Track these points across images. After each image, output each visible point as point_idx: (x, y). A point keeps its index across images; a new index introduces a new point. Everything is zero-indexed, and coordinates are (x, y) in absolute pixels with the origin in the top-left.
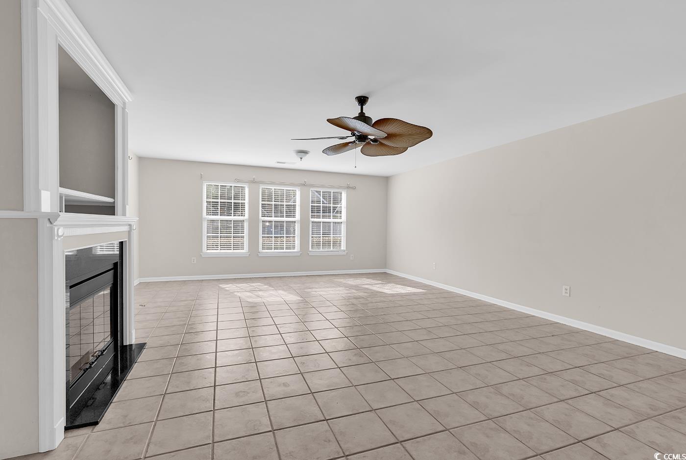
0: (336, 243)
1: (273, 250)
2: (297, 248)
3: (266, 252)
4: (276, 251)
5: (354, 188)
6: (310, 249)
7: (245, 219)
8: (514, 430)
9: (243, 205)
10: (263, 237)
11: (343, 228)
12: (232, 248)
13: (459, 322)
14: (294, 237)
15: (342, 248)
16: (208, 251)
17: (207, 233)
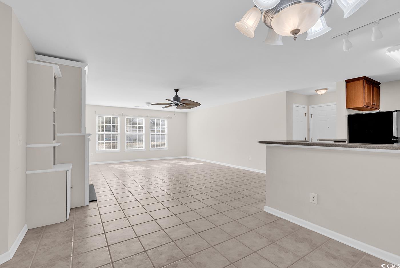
0: (163, 145)
1: (132, 149)
2: (144, 147)
3: (129, 150)
4: (133, 149)
5: (171, 118)
6: (150, 148)
7: (118, 134)
8: (263, 234)
9: (117, 126)
10: (127, 142)
11: (166, 137)
12: (111, 148)
13: (233, 181)
14: (142, 142)
15: (166, 147)
16: (99, 150)
17: (98, 141)
